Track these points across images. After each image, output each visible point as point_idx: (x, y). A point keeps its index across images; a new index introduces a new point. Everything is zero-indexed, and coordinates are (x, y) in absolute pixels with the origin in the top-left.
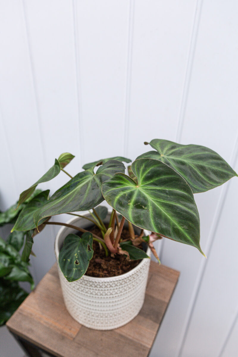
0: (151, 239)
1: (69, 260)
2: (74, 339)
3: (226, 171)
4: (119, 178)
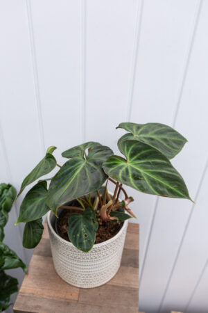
0: (126, 202)
1: (78, 235)
2: (78, 301)
4: (113, 160)
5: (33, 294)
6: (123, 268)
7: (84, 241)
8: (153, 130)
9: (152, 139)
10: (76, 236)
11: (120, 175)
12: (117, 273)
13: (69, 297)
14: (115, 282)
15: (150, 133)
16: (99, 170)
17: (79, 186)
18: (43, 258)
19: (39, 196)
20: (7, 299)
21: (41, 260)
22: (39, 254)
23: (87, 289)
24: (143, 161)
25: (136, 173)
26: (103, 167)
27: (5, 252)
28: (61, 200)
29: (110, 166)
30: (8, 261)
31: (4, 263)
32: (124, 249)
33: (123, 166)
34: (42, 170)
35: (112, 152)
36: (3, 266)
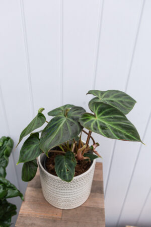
0: (94, 147)
1: (62, 170)
2: (61, 219)
3: (131, 101)
4: (86, 116)
5: (29, 215)
6: (93, 194)
7: (67, 175)
8: (112, 94)
9: (112, 101)
10: (61, 171)
11: (92, 126)
12: (88, 198)
13: (55, 216)
14: (87, 204)
15: (110, 97)
16: (76, 124)
17: (63, 135)
18: (34, 190)
19: (33, 143)
20: (9, 220)
21: (33, 191)
22: (31, 186)
23: (68, 210)
24: (107, 117)
25: (103, 125)
26: (79, 121)
27: (7, 186)
28: (50, 145)
29: (84, 120)
30: (10, 192)
31: (7, 194)
32: (93, 181)
33: (93, 120)
34: (35, 125)
35: (85, 111)
36: (6, 195)
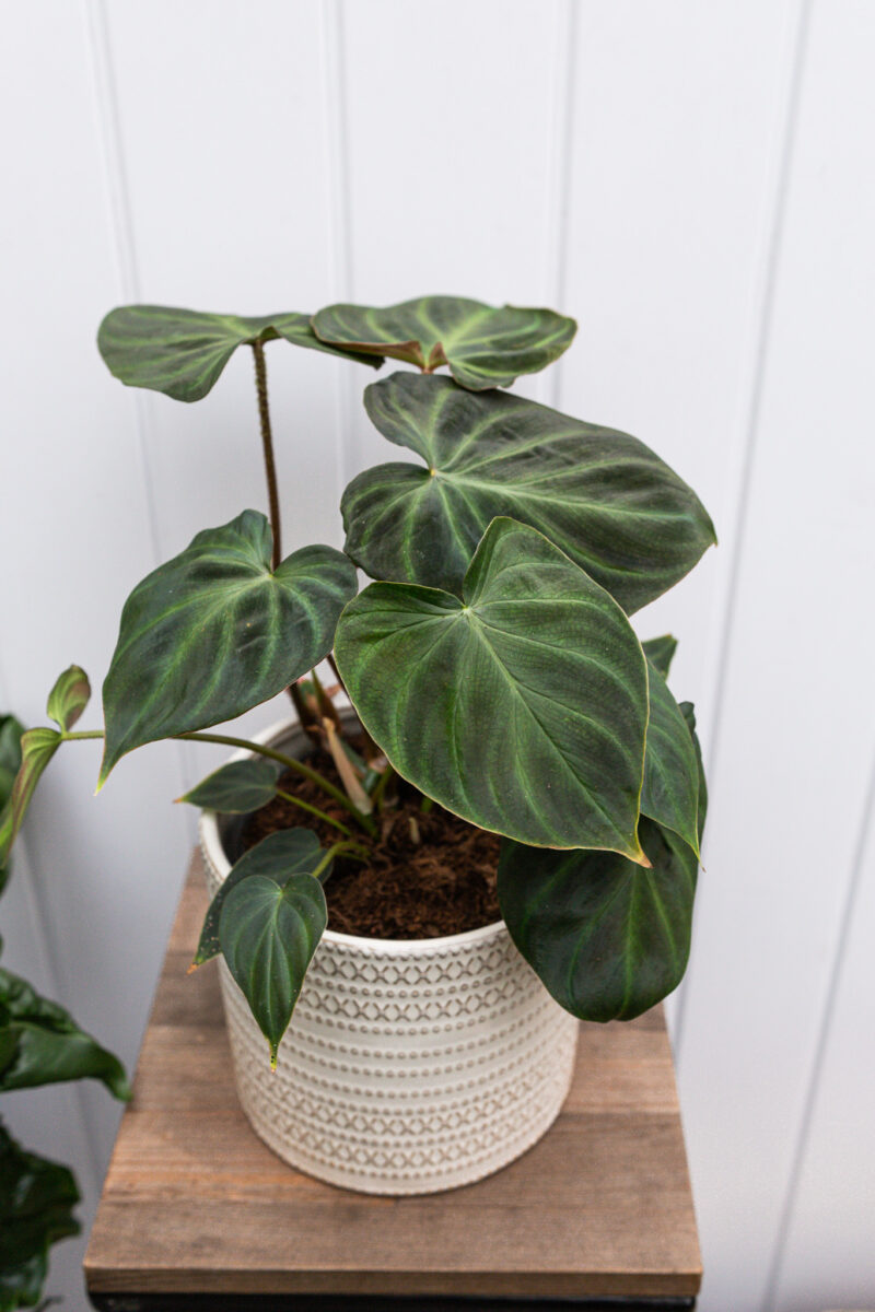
22: (176, 1019)
30: (33, 1047)
36: (12, 1065)
